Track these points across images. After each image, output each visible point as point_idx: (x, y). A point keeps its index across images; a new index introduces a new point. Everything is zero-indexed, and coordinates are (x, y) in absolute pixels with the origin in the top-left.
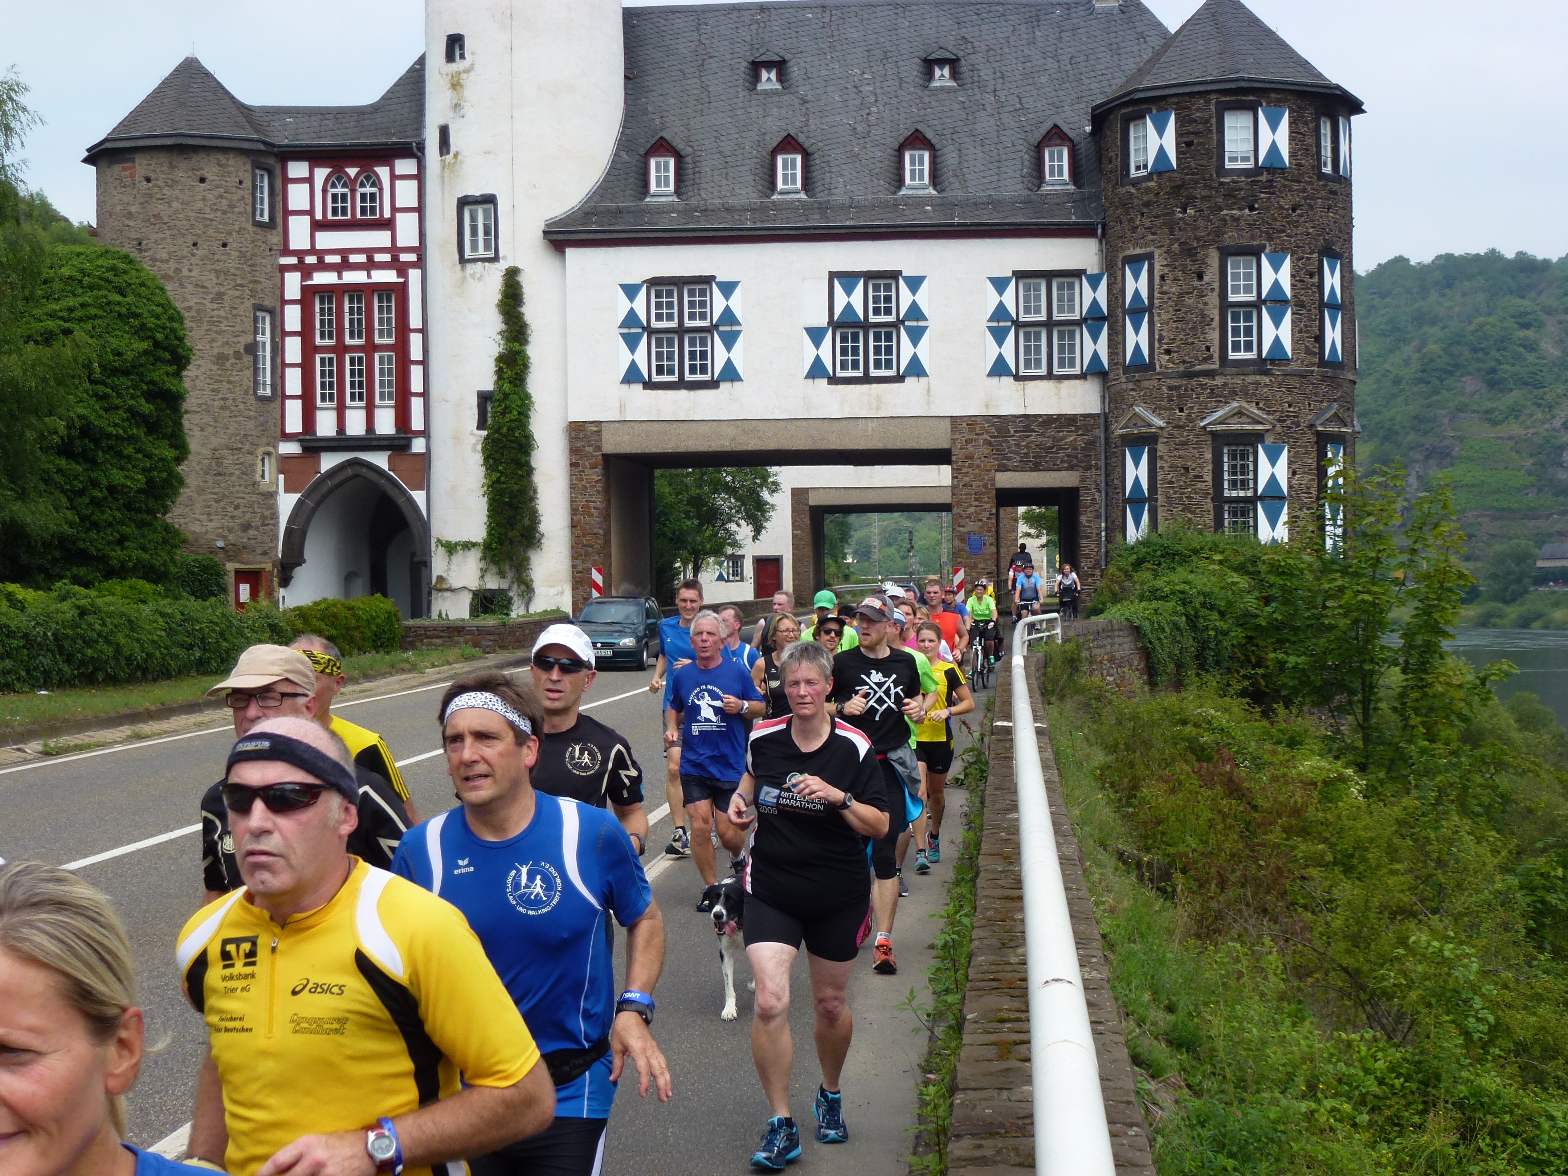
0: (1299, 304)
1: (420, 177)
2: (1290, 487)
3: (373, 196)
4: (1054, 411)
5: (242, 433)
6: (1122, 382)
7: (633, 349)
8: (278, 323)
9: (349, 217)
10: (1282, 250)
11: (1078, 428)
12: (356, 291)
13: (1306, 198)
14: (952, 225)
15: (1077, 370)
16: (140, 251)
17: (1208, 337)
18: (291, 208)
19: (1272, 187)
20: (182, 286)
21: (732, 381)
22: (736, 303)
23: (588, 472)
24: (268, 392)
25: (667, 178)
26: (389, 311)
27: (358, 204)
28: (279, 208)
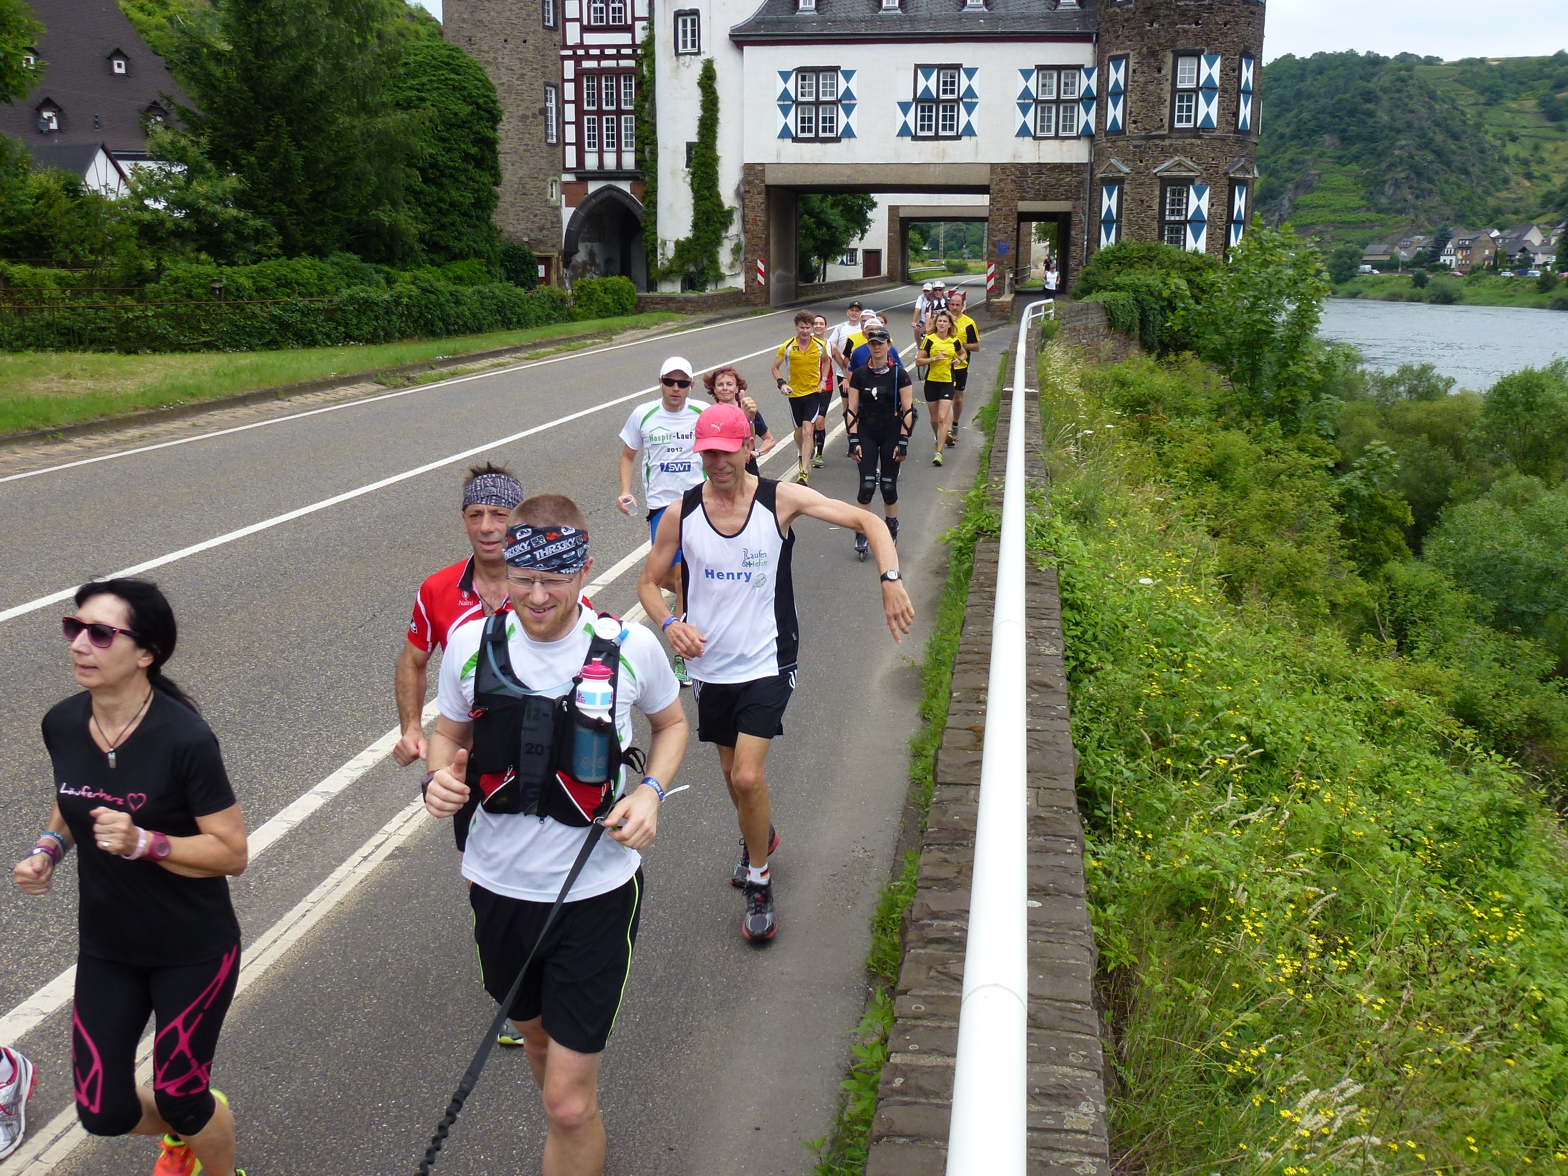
0: (1224, 90)
2: (1209, 214)
3: (620, 9)
4: (1058, 160)
5: (538, 167)
6: (1103, 142)
7: (786, 115)
8: (560, 95)
9: (605, 23)
10: (1216, 53)
11: (1073, 172)
12: (609, 73)
13: (1233, 17)
14: (997, 33)
15: (1074, 133)
16: (470, 45)
17: (1163, 112)
18: (567, 16)
19: (1212, 8)
20: (498, 68)
21: (849, 137)
22: (853, 85)
23: (754, 196)
24: (554, 140)
26: (631, 88)
27: (611, 15)
28: (560, 17)
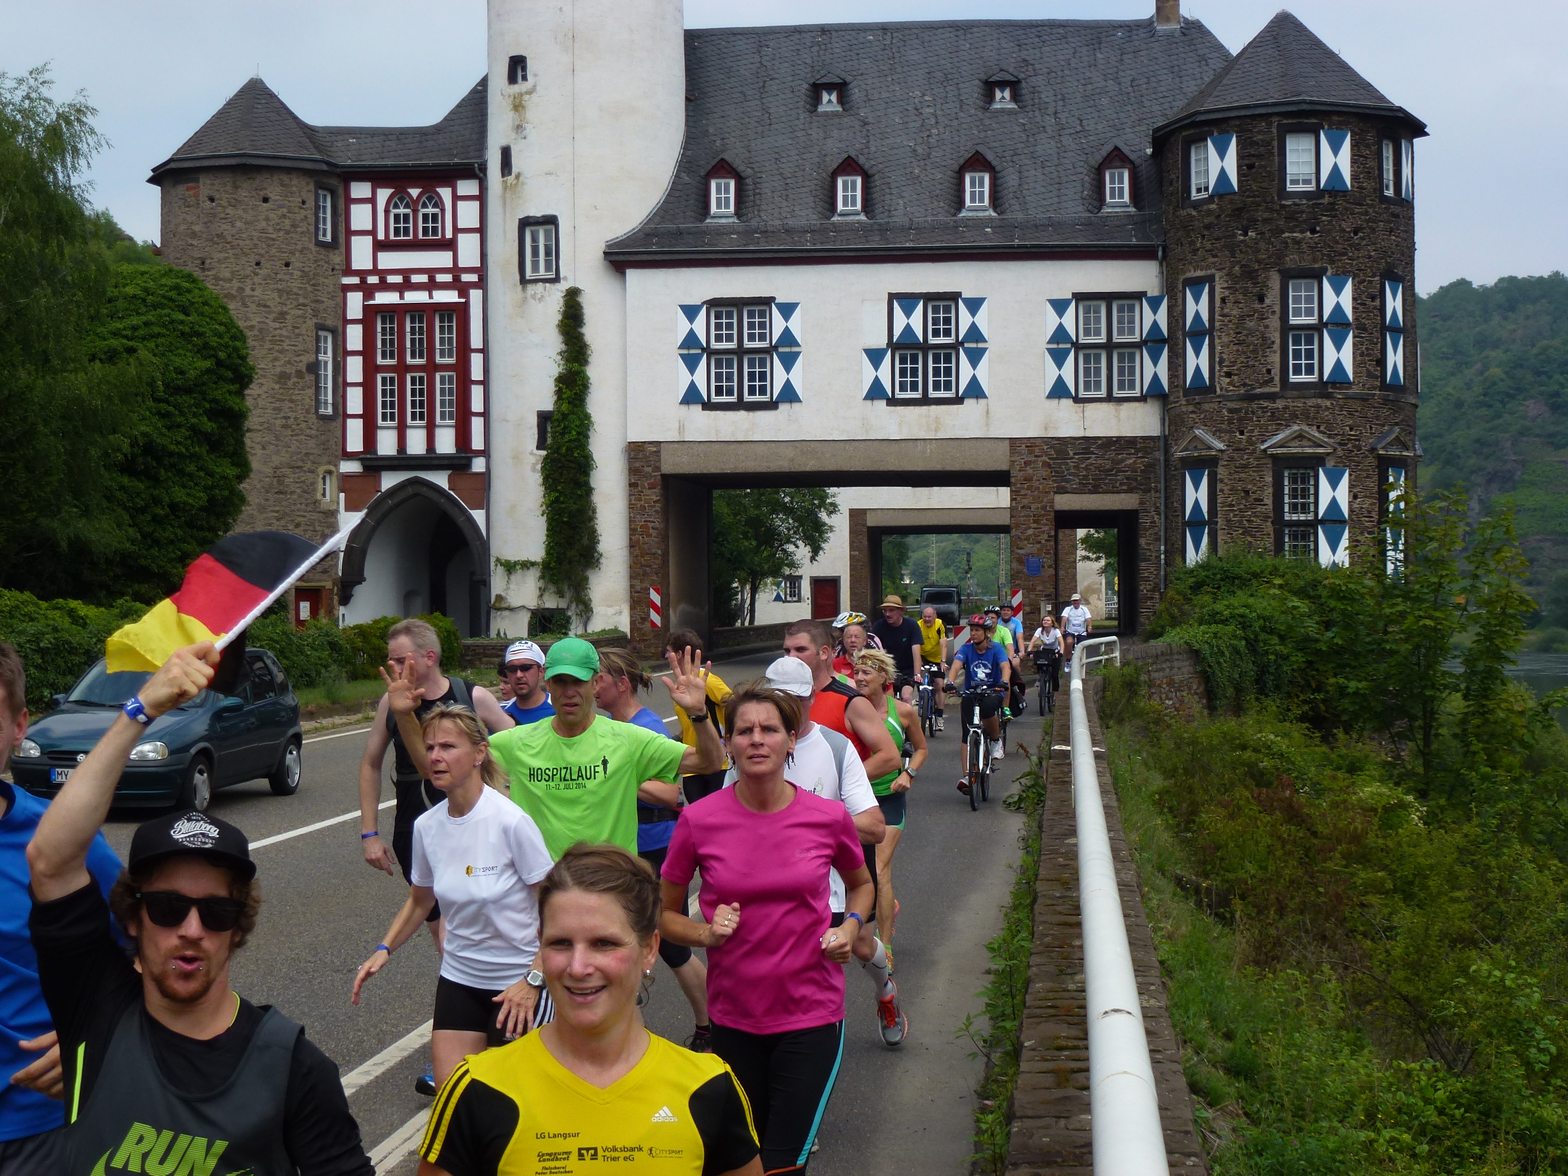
0: (1360, 327)
1: (482, 198)
2: (1351, 510)
3: (435, 216)
4: (1113, 433)
5: (304, 451)
6: (1182, 405)
7: (692, 368)
8: (340, 343)
9: (411, 237)
10: (1344, 273)
11: (1137, 451)
12: (417, 310)
13: (1367, 221)
14: (1012, 247)
15: (1137, 393)
16: (203, 270)
17: (1269, 360)
18: (353, 228)
19: (1334, 209)
20: (245, 305)
21: (791, 401)
22: (795, 325)
23: (645, 491)
24: (330, 411)
25: (727, 199)
26: (450, 331)
27: (421, 225)
28: (342, 228)
